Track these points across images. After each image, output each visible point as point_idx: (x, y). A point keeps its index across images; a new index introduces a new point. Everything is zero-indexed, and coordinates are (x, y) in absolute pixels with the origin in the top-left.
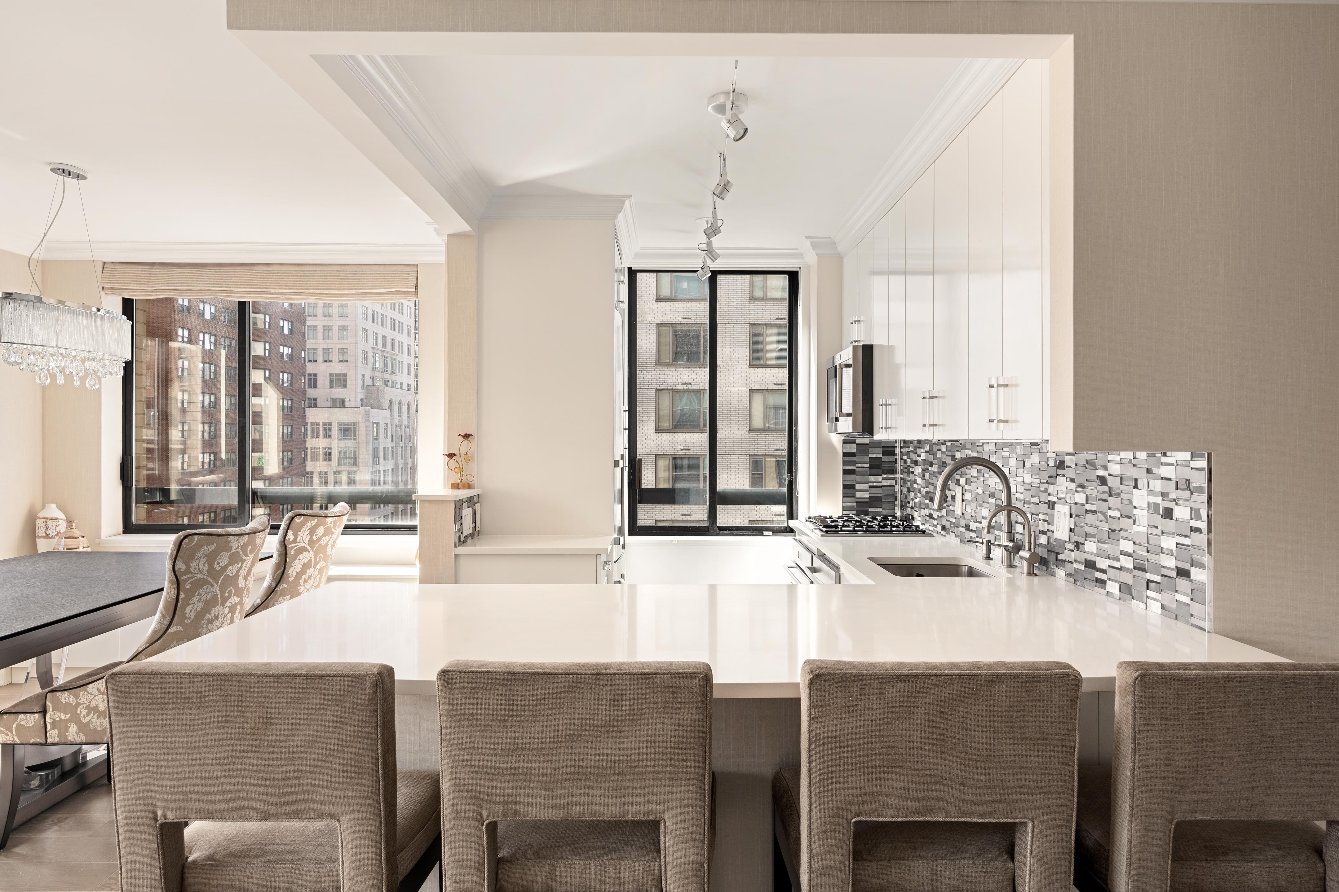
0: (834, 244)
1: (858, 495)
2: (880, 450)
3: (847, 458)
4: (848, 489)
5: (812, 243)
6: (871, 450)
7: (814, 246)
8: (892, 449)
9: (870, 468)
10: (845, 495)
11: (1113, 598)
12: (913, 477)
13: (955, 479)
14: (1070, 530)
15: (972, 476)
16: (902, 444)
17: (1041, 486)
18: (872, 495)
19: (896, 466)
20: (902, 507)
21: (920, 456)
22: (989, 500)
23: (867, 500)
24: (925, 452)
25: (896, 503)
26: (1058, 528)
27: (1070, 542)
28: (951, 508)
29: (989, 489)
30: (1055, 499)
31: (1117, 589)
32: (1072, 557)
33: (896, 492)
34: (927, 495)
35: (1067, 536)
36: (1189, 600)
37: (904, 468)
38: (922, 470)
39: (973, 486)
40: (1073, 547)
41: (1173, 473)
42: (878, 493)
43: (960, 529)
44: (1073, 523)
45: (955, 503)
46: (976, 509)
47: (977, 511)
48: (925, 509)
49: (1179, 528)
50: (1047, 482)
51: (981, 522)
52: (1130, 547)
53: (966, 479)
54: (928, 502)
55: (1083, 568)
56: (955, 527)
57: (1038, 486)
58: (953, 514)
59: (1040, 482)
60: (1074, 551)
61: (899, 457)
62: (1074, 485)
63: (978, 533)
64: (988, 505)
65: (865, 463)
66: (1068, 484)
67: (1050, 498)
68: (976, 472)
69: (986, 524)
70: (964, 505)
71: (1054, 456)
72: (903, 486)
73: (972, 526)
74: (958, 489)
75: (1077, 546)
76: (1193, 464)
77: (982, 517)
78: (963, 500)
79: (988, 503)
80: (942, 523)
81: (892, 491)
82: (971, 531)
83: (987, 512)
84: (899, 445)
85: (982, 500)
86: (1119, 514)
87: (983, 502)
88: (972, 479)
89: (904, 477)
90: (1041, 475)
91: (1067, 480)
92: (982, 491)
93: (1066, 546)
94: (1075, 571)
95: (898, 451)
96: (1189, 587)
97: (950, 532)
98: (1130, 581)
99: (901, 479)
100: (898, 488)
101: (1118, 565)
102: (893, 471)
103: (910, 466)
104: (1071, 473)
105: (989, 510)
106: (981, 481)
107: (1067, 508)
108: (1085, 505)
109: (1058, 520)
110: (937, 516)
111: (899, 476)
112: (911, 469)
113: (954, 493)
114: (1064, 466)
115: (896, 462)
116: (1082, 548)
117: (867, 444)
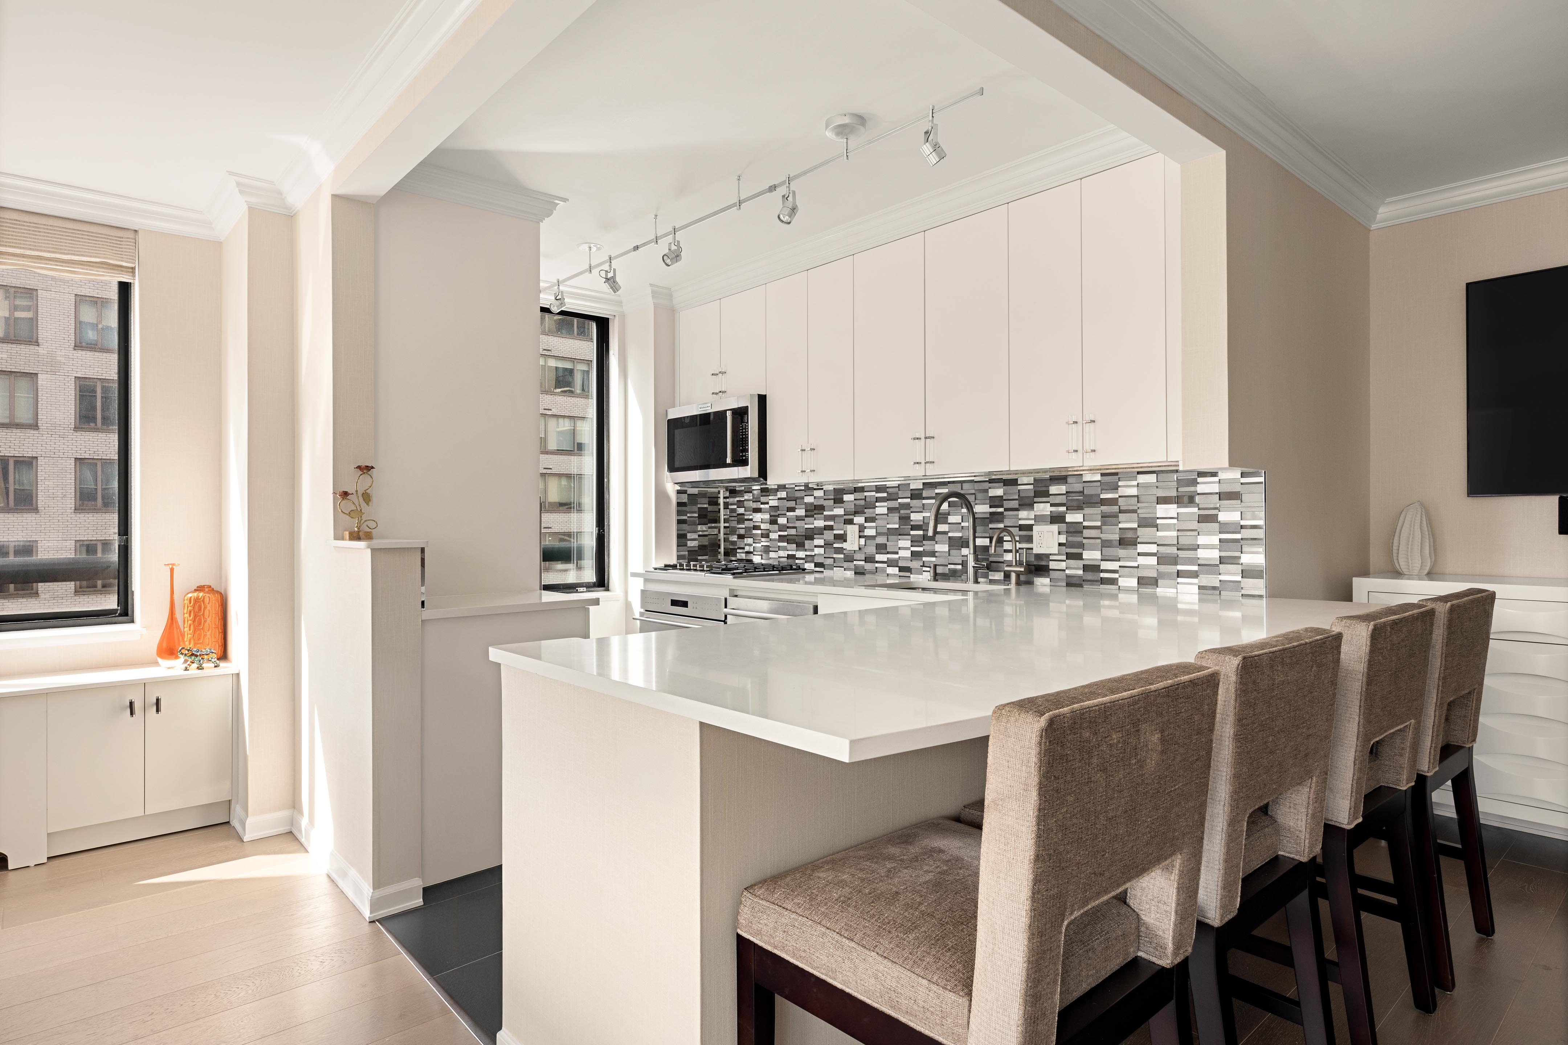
0: (670, 296)
1: (690, 544)
2: (706, 500)
3: (680, 508)
4: (682, 538)
5: (653, 292)
6: (699, 500)
7: (654, 294)
8: (715, 500)
9: (699, 517)
10: (680, 544)
11: (1128, 590)
12: (751, 524)
13: (842, 520)
14: (1060, 544)
15: (876, 515)
16: (727, 494)
17: (1005, 513)
18: (700, 544)
19: (719, 515)
20: (727, 554)
21: (767, 503)
22: (912, 533)
23: (697, 549)
24: (779, 499)
25: (719, 550)
26: (1040, 545)
27: (1059, 554)
28: (835, 545)
29: (912, 523)
30: (1032, 522)
31: (1134, 582)
32: (1063, 565)
33: (720, 540)
34: (781, 538)
35: (1055, 549)
36: (1239, 578)
37: (730, 517)
38: (770, 516)
39: (879, 522)
40: (1064, 558)
41: (1216, 488)
42: (705, 542)
43: (855, 562)
44: (1063, 539)
45: (845, 541)
46: (886, 542)
47: (888, 544)
48: (777, 551)
49: (1225, 528)
50: (1017, 510)
51: (897, 553)
52: (1153, 548)
53: (865, 518)
54: (785, 544)
55: (1081, 572)
56: (845, 561)
57: (1002, 513)
58: (840, 550)
59: (1006, 510)
60: (1065, 561)
61: (722, 507)
62: (1063, 509)
63: (891, 563)
64: (909, 537)
65: (695, 512)
66: (1054, 509)
67: (1021, 522)
68: (885, 511)
69: (907, 554)
70: (862, 541)
71: (1031, 487)
72: (729, 534)
73: (879, 557)
74: (849, 528)
75: (1069, 556)
76: (1244, 480)
77: (900, 548)
78: (860, 537)
79: (910, 535)
80: (815, 561)
81: (716, 539)
82: (877, 562)
83: (908, 543)
84: (721, 495)
85: (898, 533)
86: (1135, 525)
87: (900, 535)
88: (877, 517)
89: (732, 525)
90: (1007, 504)
91: (1052, 505)
92: (897, 526)
93: (1051, 558)
94: (1068, 576)
95: (721, 501)
96: (1238, 568)
97: (835, 567)
98: (1154, 574)
99: (725, 527)
100: (722, 536)
101: (1135, 564)
102: (717, 520)
103: (743, 514)
104: (1058, 500)
105: (911, 541)
106: (895, 517)
107: (1055, 528)
108: (1082, 523)
109: (1040, 538)
110: (806, 555)
111: (722, 525)
112: (746, 517)
113: (842, 532)
114: (1047, 494)
115: (719, 512)
116: (1079, 557)
117: (696, 495)
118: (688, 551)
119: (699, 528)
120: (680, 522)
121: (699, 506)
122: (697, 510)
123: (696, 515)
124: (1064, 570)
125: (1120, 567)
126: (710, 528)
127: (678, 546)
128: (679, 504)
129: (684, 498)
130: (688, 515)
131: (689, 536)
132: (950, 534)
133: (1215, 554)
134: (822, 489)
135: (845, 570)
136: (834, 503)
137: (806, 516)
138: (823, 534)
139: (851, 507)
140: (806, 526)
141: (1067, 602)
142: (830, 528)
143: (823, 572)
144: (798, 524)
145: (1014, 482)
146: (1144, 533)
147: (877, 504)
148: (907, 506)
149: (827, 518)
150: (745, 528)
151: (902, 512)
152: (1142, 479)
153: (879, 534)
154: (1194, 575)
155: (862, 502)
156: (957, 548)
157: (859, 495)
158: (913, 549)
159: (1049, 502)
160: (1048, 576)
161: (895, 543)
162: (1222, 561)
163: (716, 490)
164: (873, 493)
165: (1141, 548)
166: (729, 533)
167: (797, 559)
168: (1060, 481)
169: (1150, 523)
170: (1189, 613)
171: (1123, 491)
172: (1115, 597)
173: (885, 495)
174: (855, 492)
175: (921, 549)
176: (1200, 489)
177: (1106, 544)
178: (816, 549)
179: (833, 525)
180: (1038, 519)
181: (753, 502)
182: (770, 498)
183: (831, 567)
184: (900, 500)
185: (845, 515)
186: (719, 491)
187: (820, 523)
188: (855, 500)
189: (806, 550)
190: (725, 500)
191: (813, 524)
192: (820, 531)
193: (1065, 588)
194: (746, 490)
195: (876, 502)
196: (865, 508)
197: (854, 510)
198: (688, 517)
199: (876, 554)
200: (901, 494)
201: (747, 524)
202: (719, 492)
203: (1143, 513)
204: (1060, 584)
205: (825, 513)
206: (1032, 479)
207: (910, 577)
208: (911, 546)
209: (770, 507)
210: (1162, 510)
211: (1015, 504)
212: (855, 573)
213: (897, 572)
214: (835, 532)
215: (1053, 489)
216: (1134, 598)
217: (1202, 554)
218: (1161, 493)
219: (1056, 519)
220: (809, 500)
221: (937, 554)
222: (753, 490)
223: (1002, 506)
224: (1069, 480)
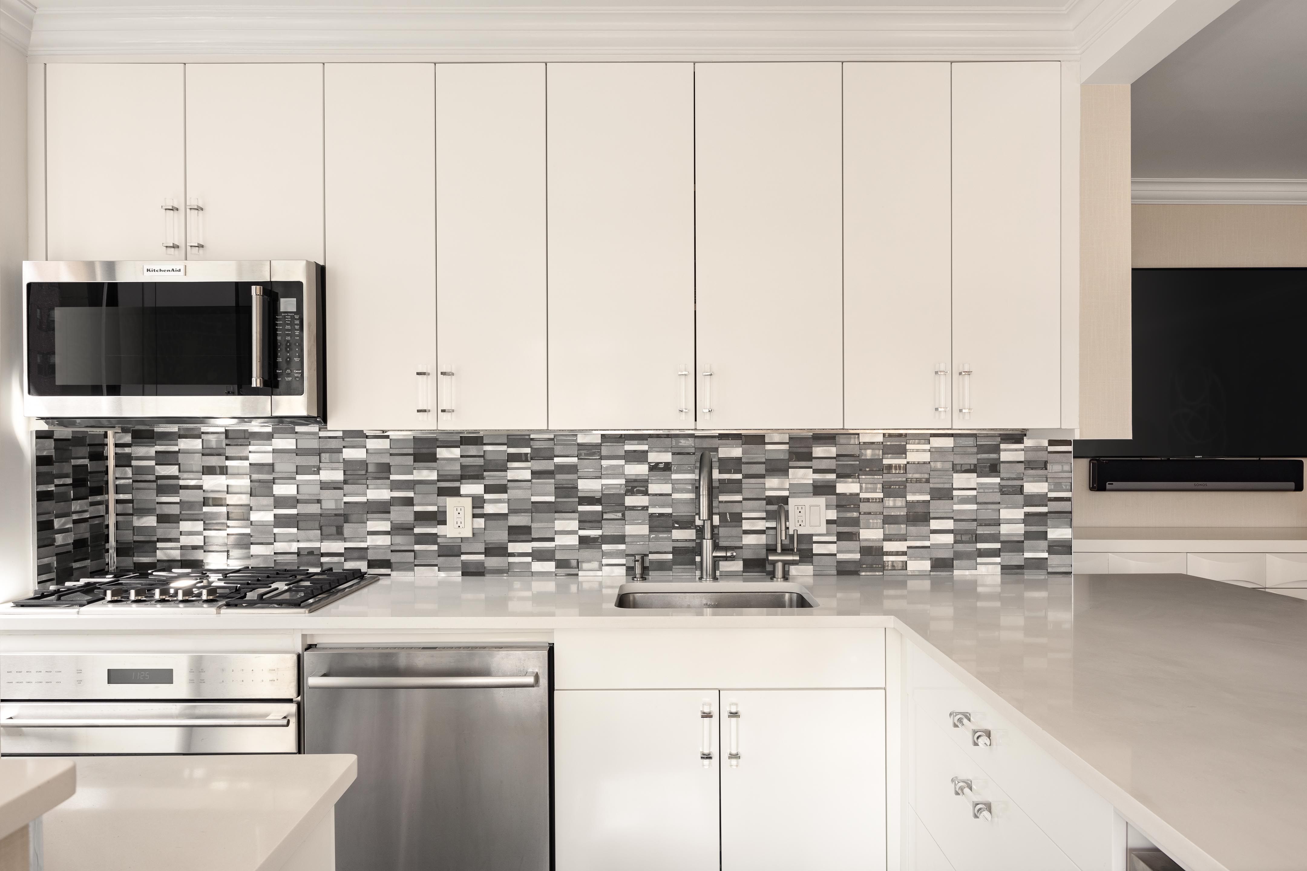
1: (58, 539)
2: (86, 451)
3: (42, 469)
4: (44, 529)
6: (73, 452)
9: (73, 485)
10: (42, 542)
11: (920, 575)
12: (197, 496)
13: (434, 489)
14: (829, 522)
15: (509, 481)
16: (128, 438)
17: (744, 481)
18: (78, 537)
19: (105, 479)
20: (122, 550)
21: (247, 458)
22: (581, 508)
23: (71, 548)
24: (274, 451)
25: (107, 546)
26: (800, 523)
27: (828, 534)
28: (417, 530)
29: (580, 494)
30: (786, 493)
31: (926, 565)
32: (832, 549)
33: (107, 526)
34: (280, 521)
35: (823, 529)
36: (1045, 555)
37: (134, 481)
38: (251, 481)
39: (514, 493)
40: (834, 539)
41: (1021, 456)
42: (84, 531)
43: (464, 557)
44: (833, 515)
45: (444, 522)
46: (529, 524)
47: (534, 526)
48: (272, 544)
49: (1031, 500)
50: (763, 476)
51: (552, 540)
52: (949, 524)
53: (485, 485)
54: (294, 530)
55: (857, 556)
56: (439, 556)
57: (739, 481)
58: (432, 539)
59: (746, 476)
60: (835, 543)
61: (111, 462)
62: (833, 476)
63: (538, 556)
64: (576, 515)
65: (66, 476)
66: (818, 476)
67: (769, 493)
68: (527, 475)
69: (573, 540)
70: (480, 523)
71: (786, 447)
72: (132, 515)
73: (513, 547)
74: (451, 503)
75: (841, 537)
76: (1051, 449)
77: (557, 533)
78: (475, 516)
79: (577, 512)
80: (369, 558)
81: (100, 525)
82: (512, 555)
83: (573, 525)
84: (111, 441)
85: (554, 509)
86: (927, 498)
87: (556, 512)
88: (510, 484)
89: (138, 498)
90: (746, 469)
91: (815, 471)
92: (552, 499)
93: (815, 539)
94: (839, 562)
95: (111, 451)
96: (1044, 544)
97: (416, 565)
98: (948, 554)
99: (118, 502)
100: (112, 520)
101: (927, 543)
102: (101, 490)
103: (176, 478)
104: (824, 465)
105: (580, 522)
106: (549, 484)
107: (821, 501)
108: (858, 494)
109: (800, 514)
110: (345, 549)
111: (112, 497)
112: (182, 483)
113: (434, 508)
114: (809, 457)
115: (106, 473)
116: (853, 537)
117: (68, 440)
118: (57, 555)
119: (76, 506)
120: (42, 497)
121: (74, 462)
122: (70, 471)
123: (69, 481)
124: (835, 555)
125: (908, 547)
126: (92, 504)
127: (39, 547)
128: (41, 461)
129: (49, 448)
130: (57, 481)
131: (57, 524)
132: (651, 510)
133: (1020, 529)
134: (388, 437)
135: (439, 571)
136: (415, 461)
137: (345, 482)
138: (389, 512)
139: (456, 469)
140: (346, 499)
141: (839, 595)
142: (409, 502)
143: (389, 575)
144: (326, 495)
145: (758, 439)
146: (937, 507)
147: (510, 465)
148: (573, 469)
149: (396, 486)
150: (181, 503)
151: (558, 477)
152: (937, 442)
153: (512, 511)
154: (995, 553)
155: (480, 461)
156: (664, 529)
157: (472, 450)
158: (583, 533)
159: (811, 467)
160: (811, 562)
161: (550, 525)
162: (1028, 535)
163: (101, 431)
164: (504, 448)
165: (935, 524)
166: (131, 512)
167: (323, 555)
168: (827, 441)
169: (945, 494)
170: (990, 597)
171: (912, 457)
172: (902, 584)
173: (528, 450)
174: (461, 444)
175: (597, 533)
176: (1004, 456)
177: (888, 520)
178: (369, 538)
179: (413, 497)
180: (798, 490)
181: (203, 455)
182: (251, 448)
183: (409, 567)
184: (557, 460)
185: (438, 481)
186: (106, 433)
187: (380, 494)
188: (461, 456)
189: (345, 540)
190: (119, 450)
191: (365, 495)
192: (382, 508)
193: (834, 580)
194: (182, 433)
195: (508, 461)
196: (485, 471)
197: (459, 473)
198: (56, 486)
199: (510, 541)
200: (558, 450)
201: (185, 495)
202: (106, 435)
203: (936, 483)
204: (829, 572)
205: (393, 477)
206: (787, 436)
207: (577, 575)
208: (579, 529)
209: (250, 464)
210: (960, 480)
211: (761, 469)
212: (464, 574)
213: (553, 570)
214: (417, 508)
215: (819, 451)
216: (926, 584)
217: (1005, 529)
218: (958, 460)
219: (820, 489)
220: (350, 454)
221: (627, 540)
222: (203, 433)
223: (739, 471)
224: (842, 440)
